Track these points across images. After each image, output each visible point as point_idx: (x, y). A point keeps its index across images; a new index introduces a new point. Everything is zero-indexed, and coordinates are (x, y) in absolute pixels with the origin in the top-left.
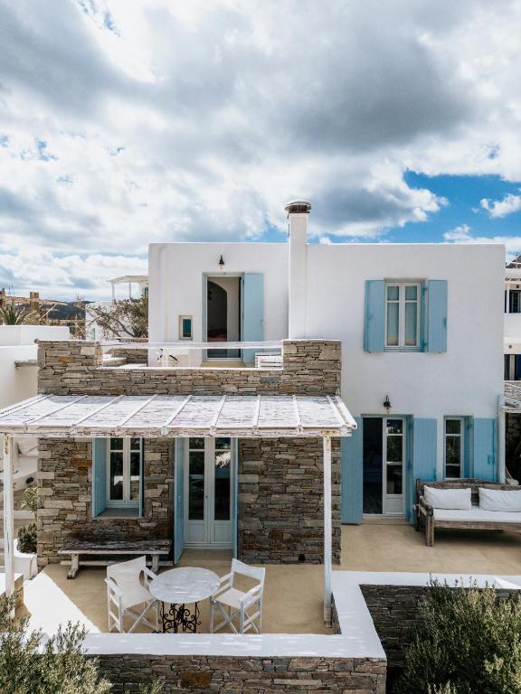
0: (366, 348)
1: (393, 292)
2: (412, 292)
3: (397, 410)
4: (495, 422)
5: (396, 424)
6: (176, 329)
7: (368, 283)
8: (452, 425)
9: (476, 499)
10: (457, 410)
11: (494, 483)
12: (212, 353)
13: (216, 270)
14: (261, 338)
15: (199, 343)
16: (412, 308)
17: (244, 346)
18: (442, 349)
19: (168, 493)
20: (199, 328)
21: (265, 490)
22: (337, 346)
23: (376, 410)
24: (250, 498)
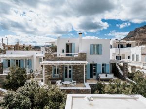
0: (90, 54)
1: (94, 46)
2: (97, 46)
3: (95, 63)
4: (109, 65)
5: (95, 65)
6: (61, 51)
7: (91, 45)
8: (103, 65)
9: (106, 76)
10: (104, 63)
11: (109, 73)
12: (67, 55)
13: (68, 42)
14: (75, 52)
15: (65, 53)
16: (97, 48)
17: (72, 54)
18: (101, 54)
19: (63, 74)
20: (65, 51)
21: (76, 73)
22: (86, 53)
23: (92, 63)
24: (74, 75)
